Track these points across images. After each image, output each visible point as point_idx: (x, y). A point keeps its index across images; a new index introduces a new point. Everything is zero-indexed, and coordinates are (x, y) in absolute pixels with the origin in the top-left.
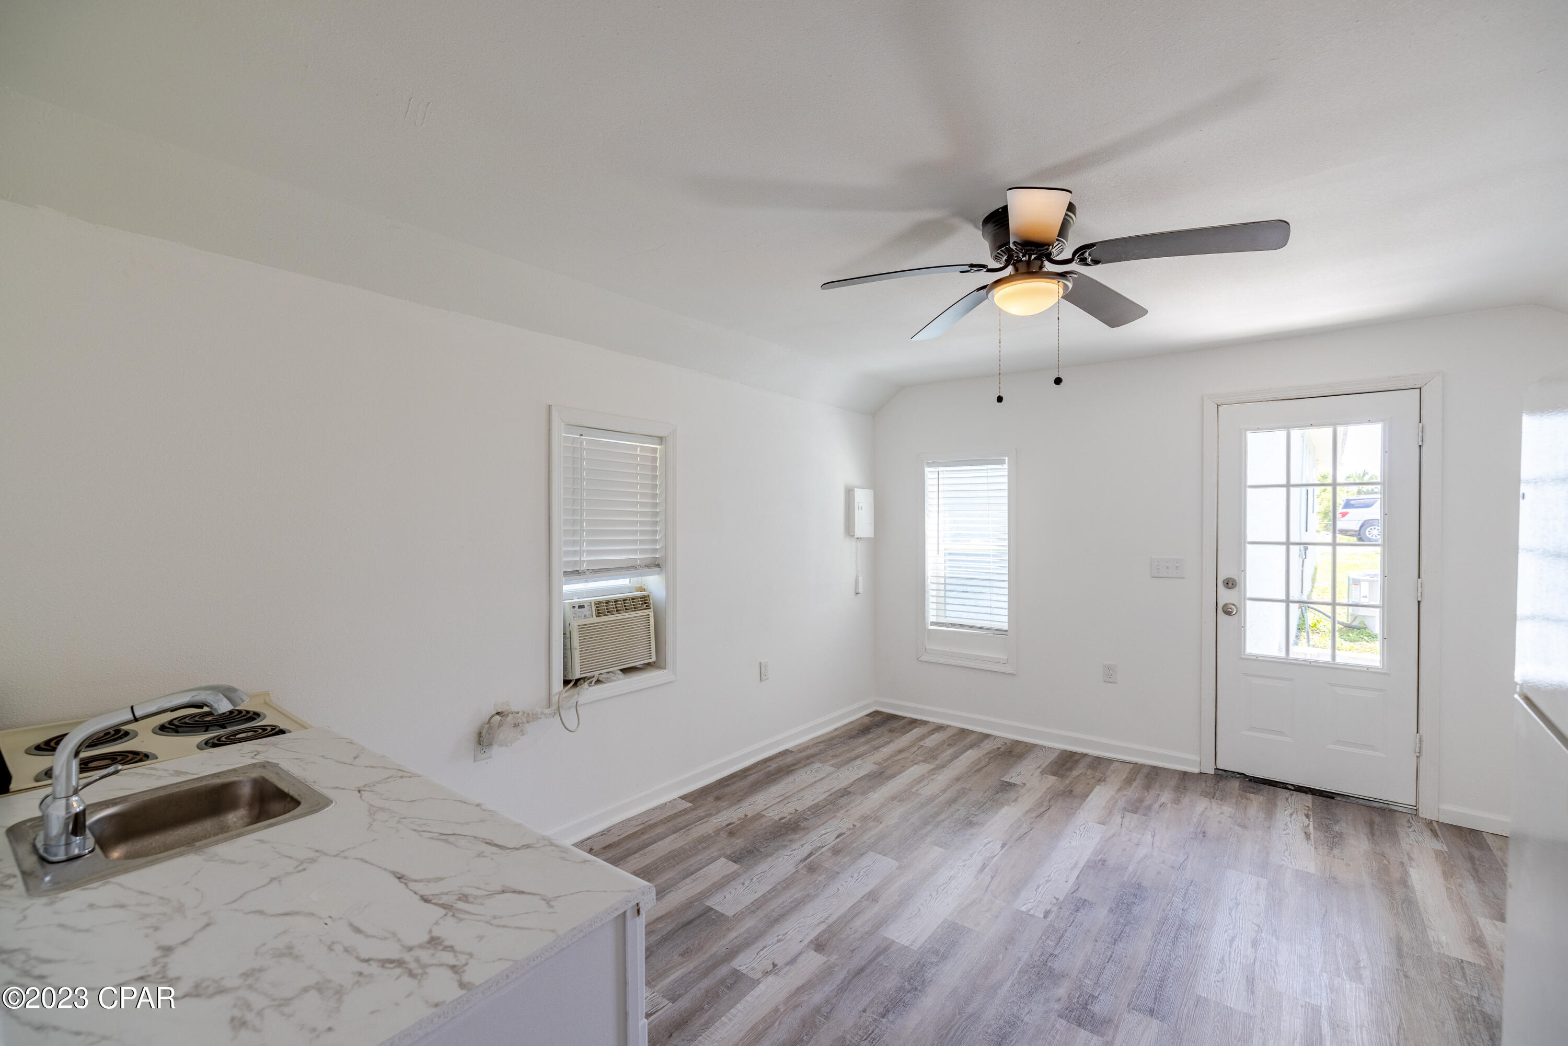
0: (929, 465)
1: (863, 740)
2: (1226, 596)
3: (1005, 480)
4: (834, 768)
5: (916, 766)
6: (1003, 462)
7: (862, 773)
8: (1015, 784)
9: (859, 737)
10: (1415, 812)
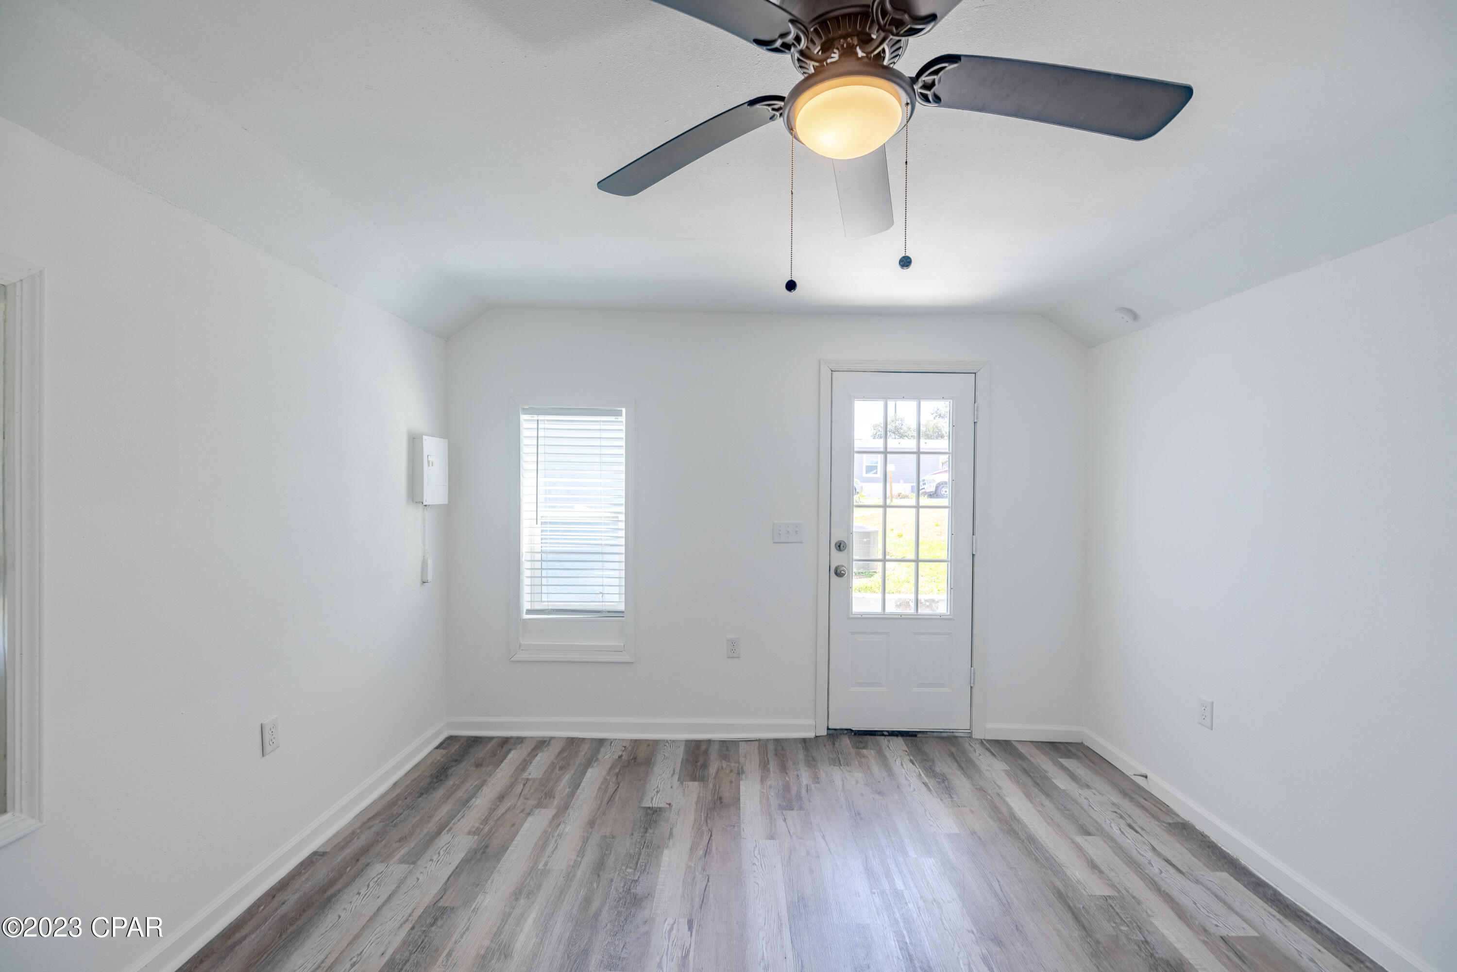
0: (526, 411)
1: (440, 792)
2: (838, 559)
3: (623, 435)
4: (407, 866)
5: (530, 819)
6: (619, 414)
7: (456, 858)
8: (660, 808)
9: (434, 789)
10: (970, 736)
